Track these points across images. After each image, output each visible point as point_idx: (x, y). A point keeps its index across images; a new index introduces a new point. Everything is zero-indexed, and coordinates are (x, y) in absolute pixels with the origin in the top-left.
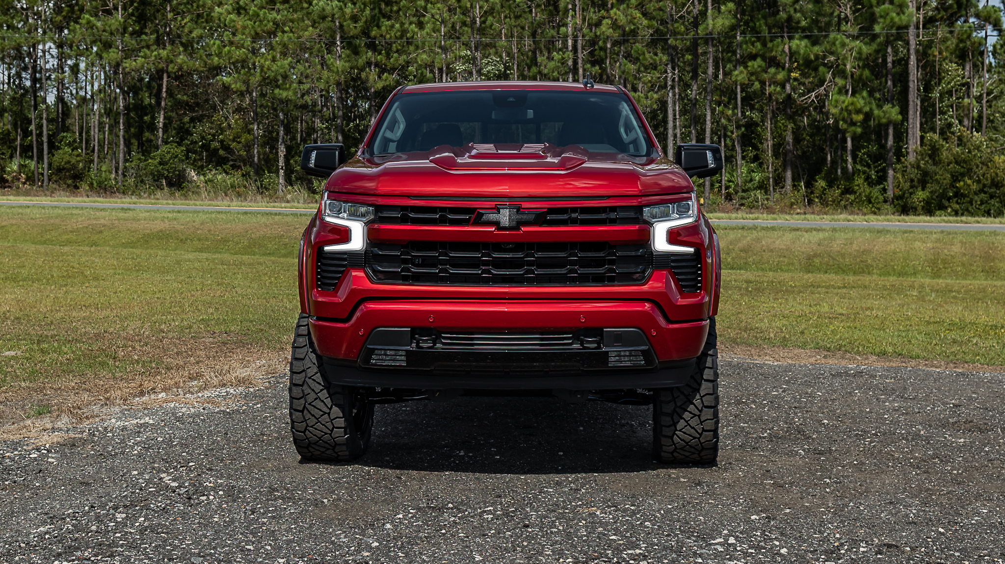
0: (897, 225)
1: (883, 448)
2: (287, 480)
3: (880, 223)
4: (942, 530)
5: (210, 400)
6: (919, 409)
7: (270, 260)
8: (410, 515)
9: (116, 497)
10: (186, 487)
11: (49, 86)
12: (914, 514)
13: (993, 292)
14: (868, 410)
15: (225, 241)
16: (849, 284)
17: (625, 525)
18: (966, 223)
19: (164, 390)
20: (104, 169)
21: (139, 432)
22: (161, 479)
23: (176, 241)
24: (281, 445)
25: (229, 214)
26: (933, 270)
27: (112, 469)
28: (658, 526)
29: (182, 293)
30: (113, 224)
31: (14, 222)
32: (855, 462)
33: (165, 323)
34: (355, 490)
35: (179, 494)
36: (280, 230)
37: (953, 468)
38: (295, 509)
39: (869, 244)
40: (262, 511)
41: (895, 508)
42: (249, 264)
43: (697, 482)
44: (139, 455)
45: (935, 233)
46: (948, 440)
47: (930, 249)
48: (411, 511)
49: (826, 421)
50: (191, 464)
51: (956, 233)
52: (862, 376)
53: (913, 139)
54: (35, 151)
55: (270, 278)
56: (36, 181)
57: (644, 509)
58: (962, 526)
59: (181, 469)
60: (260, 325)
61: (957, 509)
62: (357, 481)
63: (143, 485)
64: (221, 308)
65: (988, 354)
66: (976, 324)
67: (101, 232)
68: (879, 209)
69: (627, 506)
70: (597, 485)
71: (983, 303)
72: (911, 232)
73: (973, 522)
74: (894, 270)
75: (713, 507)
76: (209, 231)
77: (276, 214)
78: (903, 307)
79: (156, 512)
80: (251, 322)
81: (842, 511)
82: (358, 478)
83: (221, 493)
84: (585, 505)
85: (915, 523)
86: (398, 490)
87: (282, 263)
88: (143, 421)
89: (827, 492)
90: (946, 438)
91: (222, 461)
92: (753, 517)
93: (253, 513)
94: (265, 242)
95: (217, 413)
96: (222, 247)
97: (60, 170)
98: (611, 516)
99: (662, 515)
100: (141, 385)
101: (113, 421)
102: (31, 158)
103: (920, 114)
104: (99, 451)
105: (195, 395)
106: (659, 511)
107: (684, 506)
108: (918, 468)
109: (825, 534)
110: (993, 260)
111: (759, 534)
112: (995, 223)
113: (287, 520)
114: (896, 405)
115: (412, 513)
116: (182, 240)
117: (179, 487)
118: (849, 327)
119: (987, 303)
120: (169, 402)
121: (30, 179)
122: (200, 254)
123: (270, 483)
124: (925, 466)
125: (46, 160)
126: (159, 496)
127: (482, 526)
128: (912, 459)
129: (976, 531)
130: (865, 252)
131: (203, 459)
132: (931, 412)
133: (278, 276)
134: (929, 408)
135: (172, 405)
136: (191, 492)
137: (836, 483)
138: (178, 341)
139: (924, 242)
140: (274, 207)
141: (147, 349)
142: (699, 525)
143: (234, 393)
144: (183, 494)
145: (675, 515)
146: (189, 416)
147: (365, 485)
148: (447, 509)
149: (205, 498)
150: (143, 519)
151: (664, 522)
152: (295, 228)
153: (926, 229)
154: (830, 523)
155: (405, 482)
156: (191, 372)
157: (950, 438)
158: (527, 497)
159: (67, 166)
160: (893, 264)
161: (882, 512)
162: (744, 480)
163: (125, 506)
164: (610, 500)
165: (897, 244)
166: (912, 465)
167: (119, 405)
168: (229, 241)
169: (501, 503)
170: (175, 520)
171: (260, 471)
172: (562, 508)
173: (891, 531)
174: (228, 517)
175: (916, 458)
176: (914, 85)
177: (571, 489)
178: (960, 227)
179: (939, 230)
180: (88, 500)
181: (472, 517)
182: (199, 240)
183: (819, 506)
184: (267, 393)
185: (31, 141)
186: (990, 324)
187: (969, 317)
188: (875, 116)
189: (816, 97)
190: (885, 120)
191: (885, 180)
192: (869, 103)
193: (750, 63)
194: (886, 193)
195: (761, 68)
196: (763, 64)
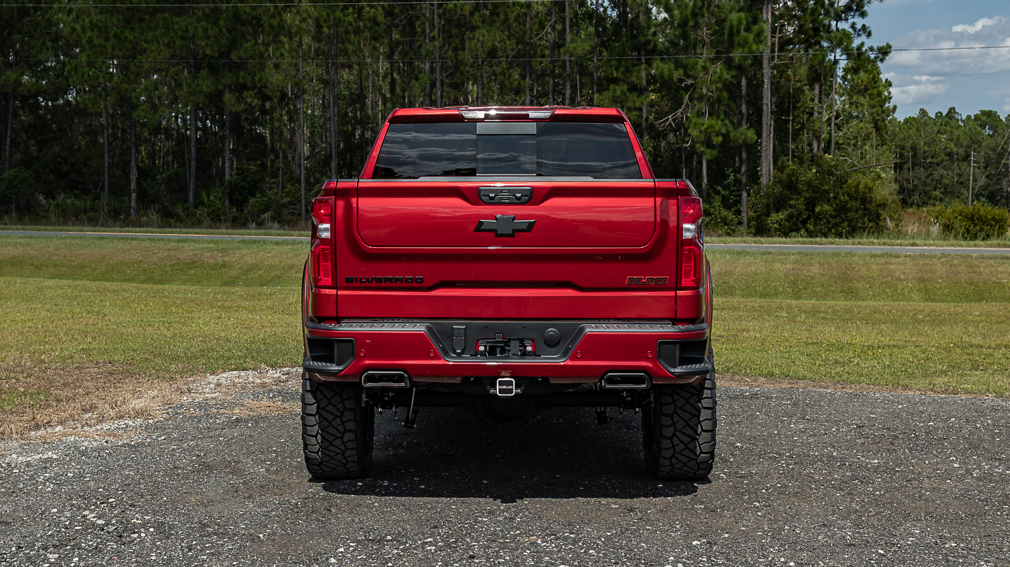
0: (754, 247)
1: (801, 470)
2: (216, 515)
3: (737, 245)
4: (882, 552)
5: (109, 432)
6: (825, 430)
7: (135, 287)
8: (351, 549)
9: (41, 537)
10: (114, 525)
12: (850, 536)
13: (859, 313)
14: (776, 432)
15: (82, 267)
16: (718, 305)
17: (569, 554)
18: (820, 244)
19: (61, 423)
21: (46, 468)
22: (84, 516)
23: (30, 268)
24: (198, 478)
25: (83, 240)
26: (793, 291)
27: (28, 507)
28: (603, 554)
29: (53, 322)
32: (779, 485)
33: (44, 353)
34: (287, 524)
35: (108, 532)
36: (138, 255)
37: (875, 490)
38: (233, 545)
39: (730, 266)
40: (199, 547)
41: (829, 530)
42: (114, 291)
43: (629, 508)
44: (53, 492)
45: (793, 254)
46: (862, 461)
47: (790, 270)
48: (351, 544)
49: (739, 444)
50: (111, 500)
51: (813, 254)
52: (758, 398)
53: (766, 162)
55: (139, 304)
57: (584, 537)
58: (900, 547)
59: (102, 506)
60: (144, 353)
61: (890, 530)
62: (287, 515)
63: (67, 523)
64: (99, 336)
65: (871, 374)
66: (853, 344)
68: (733, 231)
69: (566, 534)
70: (530, 513)
71: (852, 323)
72: (769, 253)
73: (909, 542)
74: (756, 291)
75: (651, 533)
76: (65, 256)
77: (132, 239)
78: (777, 328)
79: (89, 552)
80: (134, 350)
81: (780, 534)
82: (287, 512)
83: (152, 530)
84: (524, 534)
85: (854, 545)
86: (330, 524)
87: (147, 290)
88: (45, 456)
89: (759, 516)
90: (859, 459)
91: (142, 496)
92: (695, 543)
93: (190, 550)
94: (124, 268)
95: (121, 446)
96: (79, 273)
98: (553, 545)
99: (604, 543)
100: (34, 418)
101: (14, 456)
103: (774, 136)
104: (10, 488)
105: (94, 429)
106: (599, 538)
107: (623, 533)
108: (841, 489)
109: (770, 559)
110: (851, 281)
111: (705, 559)
112: (848, 244)
113: (227, 556)
114: (801, 426)
115: (352, 547)
116: (36, 266)
117: (107, 524)
118: (732, 349)
119: (856, 324)
120: (69, 435)
122: (60, 281)
123: (199, 518)
124: (847, 487)
126: (87, 534)
127: (428, 558)
128: (832, 480)
129: (915, 551)
130: (728, 273)
131: (122, 494)
132: (837, 434)
133: (147, 303)
134: (834, 429)
135: (72, 439)
136: (120, 530)
137: (767, 506)
138: (62, 372)
139: (783, 263)
140: (128, 232)
141: (32, 380)
142: (643, 552)
143: (134, 425)
144: (112, 532)
145: (617, 542)
146: (94, 450)
147: (296, 518)
148: (386, 541)
149: (136, 535)
150: (77, 559)
151: (607, 550)
152: (154, 254)
153: (784, 251)
154: (771, 547)
155: (336, 515)
156: (83, 404)
157: (864, 459)
158: (464, 527)
160: (754, 285)
161: (819, 535)
162: (675, 505)
163: (54, 546)
164: (547, 528)
165: (757, 266)
166: (833, 487)
167: (16, 439)
168: (86, 267)
169: (439, 534)
170: (111, 559)
171: (185, 506)
172: (502, 538)
173: (832, 554)
174: (165, 555)
175: (836, 480)
176: (768, 108)
177: (506, 518)
178: (816, 248)
179: (797, 251)
180: (12, 540)
181: (414, 548)
182: (55, 266)
183: (756, 530)
184: (168, 424)
186: (866, 344)
187: (847, 339)
188: (731, 137)
189: (674, 120)
190: (740, 141)
191: (739, 202)
192: (726, 125)
193: (611, 87)
194: (740, 215)
195: (622, 91)
196: (625, 87)
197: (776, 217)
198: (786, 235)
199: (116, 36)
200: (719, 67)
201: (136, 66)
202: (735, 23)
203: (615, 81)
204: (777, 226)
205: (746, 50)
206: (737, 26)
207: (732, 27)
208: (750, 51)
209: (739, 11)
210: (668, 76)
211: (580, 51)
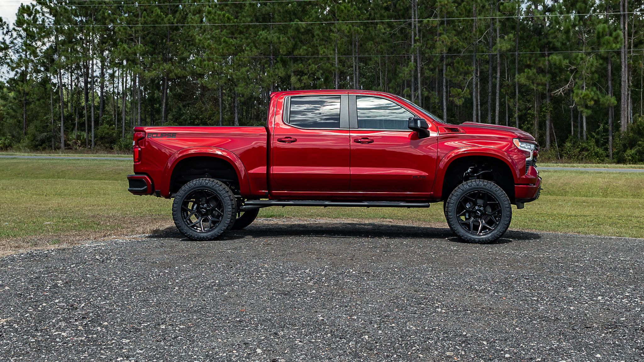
11: (96, 86)
20: (128, 137)
30: (127, 169)
31: (69, 168)
47: (606, 182)
53: (624, 117)
54: (86, 126)
56: (87, 144)
67: (120, 173)
68: (603, 160)
97: (102, 138)
102: (84, 130)
121: (84, 144)
125: (93, 132)
159: (107, 136)
176: (625, 84)
185: (85, 120)
188: (601, 102)
189: (563, 91)
190: (606, 105)
191: (607, 142)
192: (597, 94)
193: (526, 70)
194: (608, 151)
195: (533, 73)
196: (535, 71)
197: (630, 152)
198: (635, 163)
199: (225, 41)
200: (591, 59)
201: (237, 60)
202: (601, 30)
203: (529, 67)
204: (630, 158)
205: (609, 47)
206: (602, 32)
207: (599, 33)
208: (611, 48)
209: (604, 23)
210: (559, 64)
211: (504, 49)
